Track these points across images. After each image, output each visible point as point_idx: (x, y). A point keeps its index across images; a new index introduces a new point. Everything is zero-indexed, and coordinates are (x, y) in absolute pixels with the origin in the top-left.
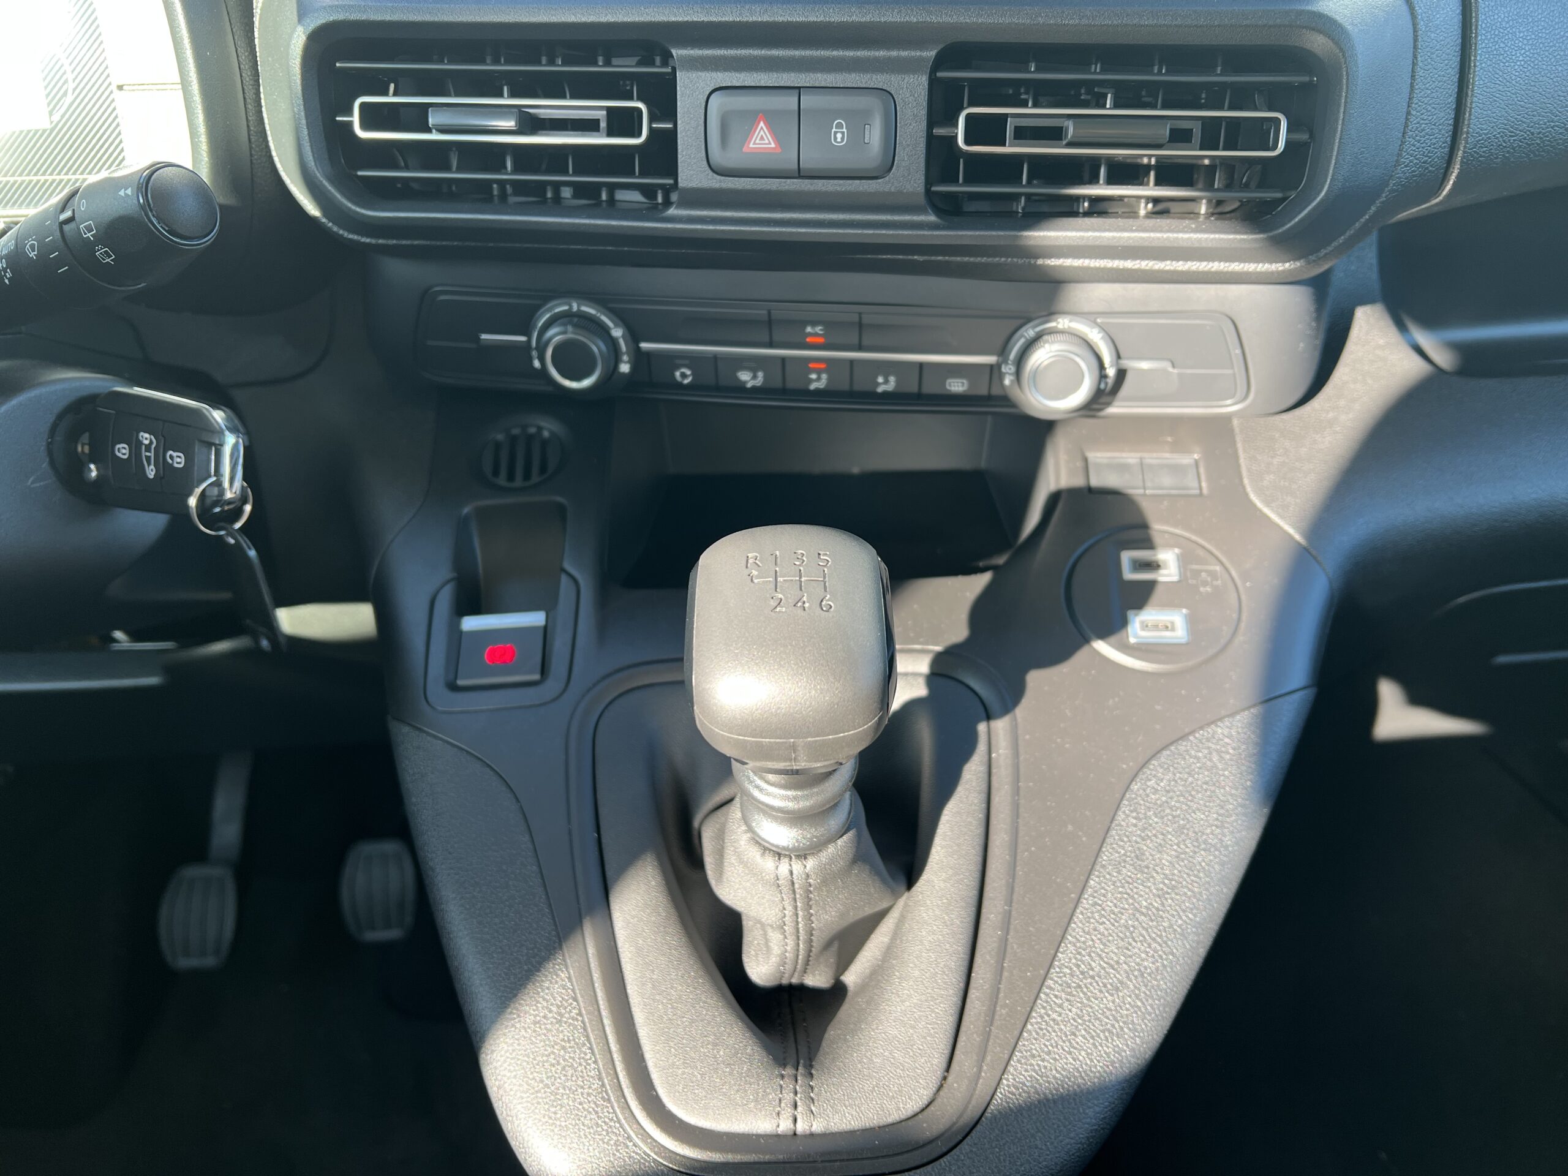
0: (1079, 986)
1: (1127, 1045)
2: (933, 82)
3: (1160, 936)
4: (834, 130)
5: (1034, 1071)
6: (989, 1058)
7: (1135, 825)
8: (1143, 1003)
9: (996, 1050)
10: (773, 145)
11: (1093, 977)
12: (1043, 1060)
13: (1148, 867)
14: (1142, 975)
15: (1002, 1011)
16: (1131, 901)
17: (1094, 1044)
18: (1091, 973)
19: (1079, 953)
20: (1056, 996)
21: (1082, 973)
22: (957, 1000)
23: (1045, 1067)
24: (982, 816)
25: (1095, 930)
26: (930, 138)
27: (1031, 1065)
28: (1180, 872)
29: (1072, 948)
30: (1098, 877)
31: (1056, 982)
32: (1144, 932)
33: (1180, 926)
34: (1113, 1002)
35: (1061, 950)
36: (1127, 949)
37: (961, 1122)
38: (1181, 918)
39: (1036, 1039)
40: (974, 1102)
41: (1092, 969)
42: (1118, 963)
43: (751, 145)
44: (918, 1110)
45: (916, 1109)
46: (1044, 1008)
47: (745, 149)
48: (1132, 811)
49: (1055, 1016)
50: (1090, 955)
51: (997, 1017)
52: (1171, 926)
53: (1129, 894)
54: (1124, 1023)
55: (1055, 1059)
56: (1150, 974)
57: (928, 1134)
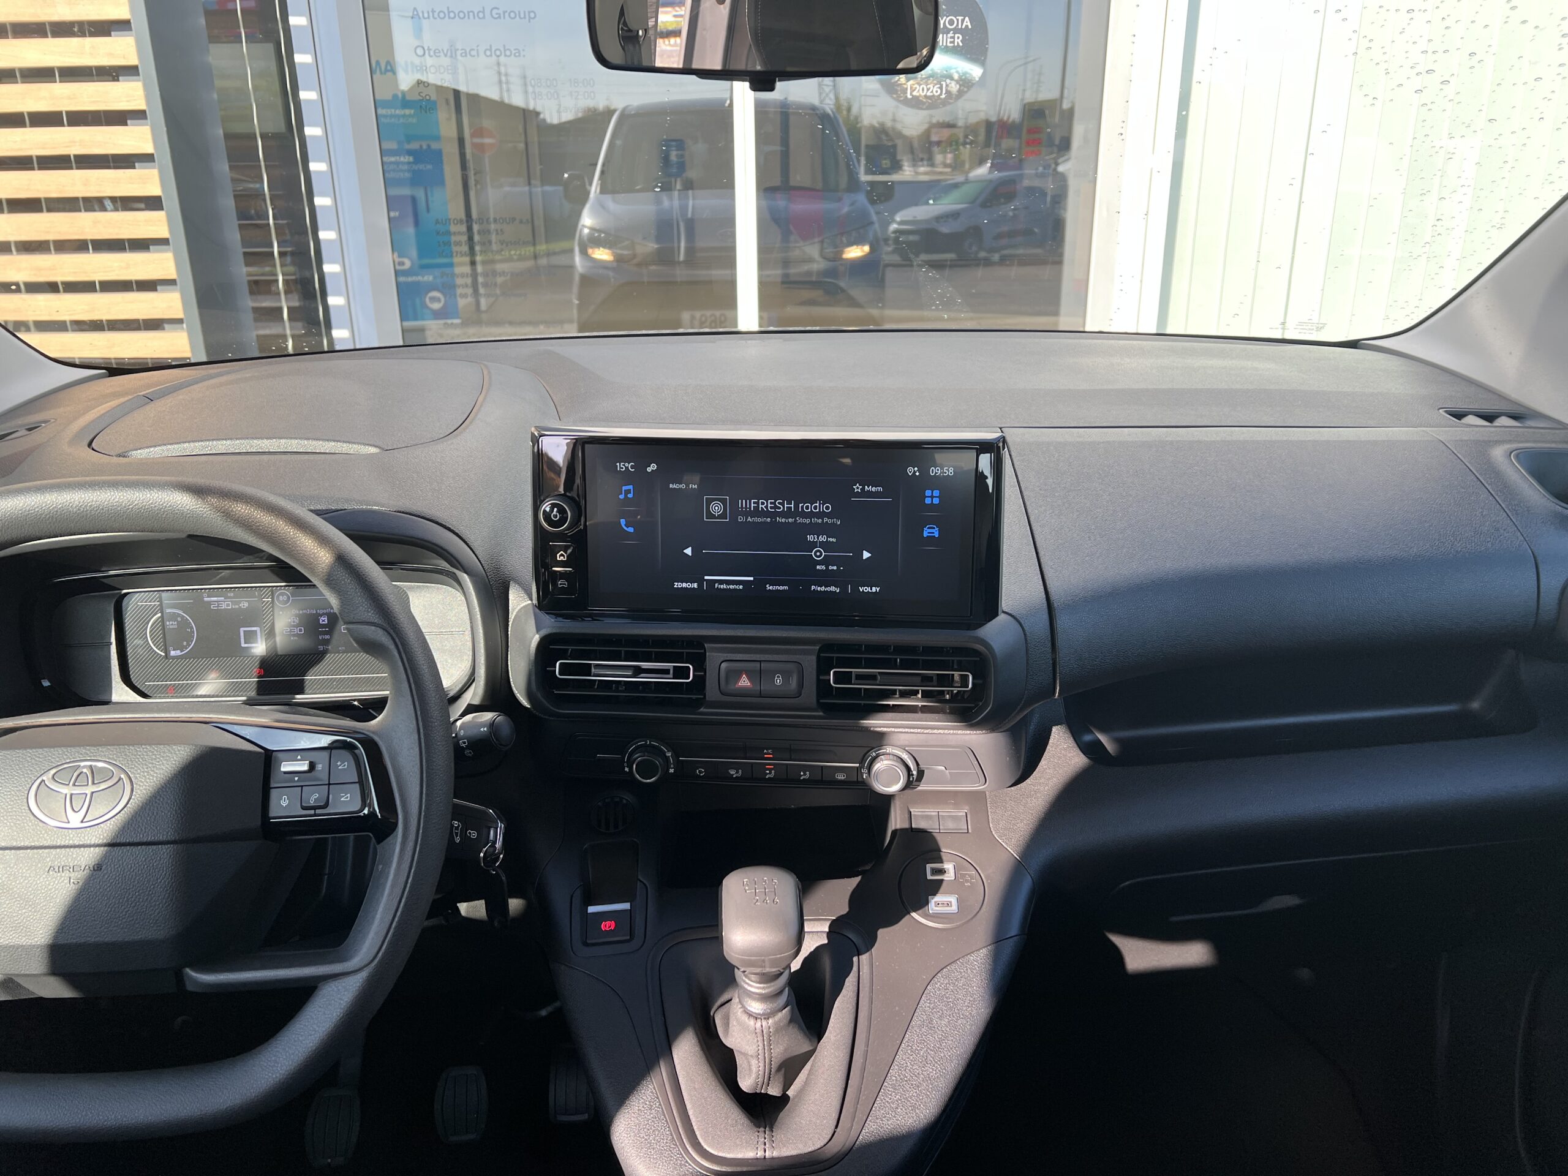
0: (900, 1085)
1: (922, 1113)
2: (819, 658)
3: (939, 1061)
4: (776, 678)
5: (877, 1125)
6: (856, 1119)
7: (929, 1007)
8: (930, 1093)
9: (860, 1116)
10: (749, 684)
11: (906, 1081)
12: (882, 1120)
13: (934, 1027)
14: (930, 1080)
15: (862, 1098)
16: (925, 1044)
17: (906, 1113)
18: (906, 1079)
19: (900, 1070)
20: (889, 1090)
21: (901, 1079)
22: (841, 1093)
23: (883, 1124)
24: (854, 1004)
25: (908, 1058)
26: (818, 680)
27: (877, 1123)
28: (950, 1029)
29: (896, 1067)
30: (910, 1032)
31: (889, 1084)
32: (932, 1059)
33: (949, 1056)
34: (916, 1092)
35: (892, 1068)
36: (923, 1067)
37: (844, 1149)
38: (950, 1052)
39: (879, 1111)
40: (849, 1139)
41: (906, 1077)
42: (918, 1074)
43: (740, 684)
44: (823, 1145)
45: (822, 1144)
46: (883, 1096)
47: (737, 686)
48: (927, 1000)
49: (887, 1099)
50: (905, 1071)
51: (860, 1100)
52: (945, 1056)
53: (924, 1041)
54: (921, 1102)
55: (888, 1120)
56: (934, 1079)
57: (829, 1155)
